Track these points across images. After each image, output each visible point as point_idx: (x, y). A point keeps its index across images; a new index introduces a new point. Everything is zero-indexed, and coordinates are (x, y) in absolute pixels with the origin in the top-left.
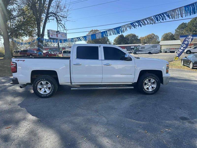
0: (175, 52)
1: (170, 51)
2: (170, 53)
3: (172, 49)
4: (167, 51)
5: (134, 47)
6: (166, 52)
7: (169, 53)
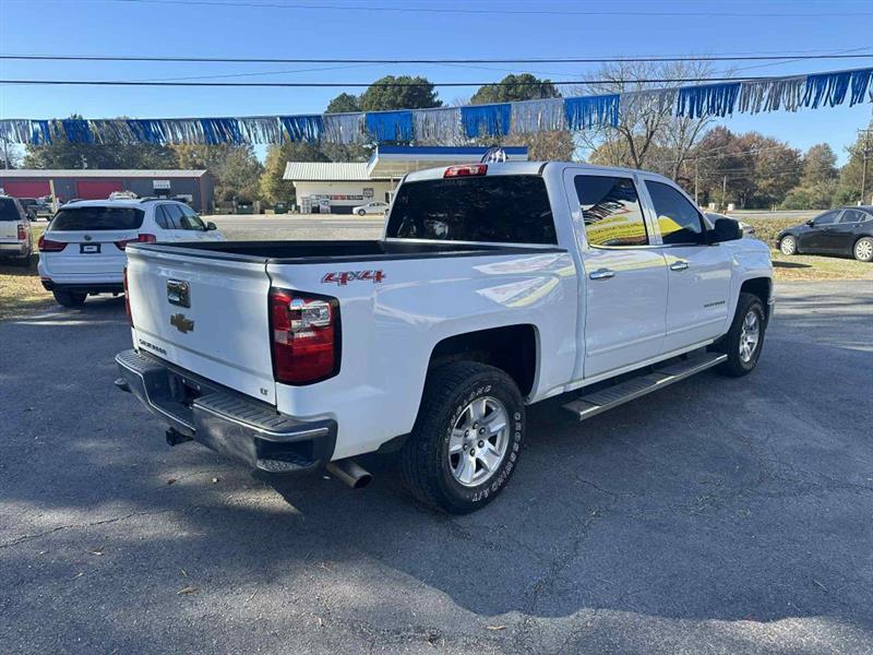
0: (355, 210)
1: (332, 207)
2: (333, 212)
3: (336, 198)
4: (322, 207)
5: (168, 182)
6: (316, 210)
7: (327, 213)
